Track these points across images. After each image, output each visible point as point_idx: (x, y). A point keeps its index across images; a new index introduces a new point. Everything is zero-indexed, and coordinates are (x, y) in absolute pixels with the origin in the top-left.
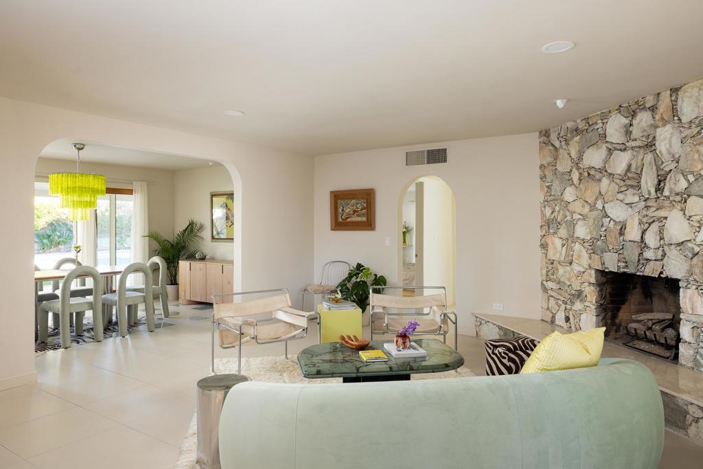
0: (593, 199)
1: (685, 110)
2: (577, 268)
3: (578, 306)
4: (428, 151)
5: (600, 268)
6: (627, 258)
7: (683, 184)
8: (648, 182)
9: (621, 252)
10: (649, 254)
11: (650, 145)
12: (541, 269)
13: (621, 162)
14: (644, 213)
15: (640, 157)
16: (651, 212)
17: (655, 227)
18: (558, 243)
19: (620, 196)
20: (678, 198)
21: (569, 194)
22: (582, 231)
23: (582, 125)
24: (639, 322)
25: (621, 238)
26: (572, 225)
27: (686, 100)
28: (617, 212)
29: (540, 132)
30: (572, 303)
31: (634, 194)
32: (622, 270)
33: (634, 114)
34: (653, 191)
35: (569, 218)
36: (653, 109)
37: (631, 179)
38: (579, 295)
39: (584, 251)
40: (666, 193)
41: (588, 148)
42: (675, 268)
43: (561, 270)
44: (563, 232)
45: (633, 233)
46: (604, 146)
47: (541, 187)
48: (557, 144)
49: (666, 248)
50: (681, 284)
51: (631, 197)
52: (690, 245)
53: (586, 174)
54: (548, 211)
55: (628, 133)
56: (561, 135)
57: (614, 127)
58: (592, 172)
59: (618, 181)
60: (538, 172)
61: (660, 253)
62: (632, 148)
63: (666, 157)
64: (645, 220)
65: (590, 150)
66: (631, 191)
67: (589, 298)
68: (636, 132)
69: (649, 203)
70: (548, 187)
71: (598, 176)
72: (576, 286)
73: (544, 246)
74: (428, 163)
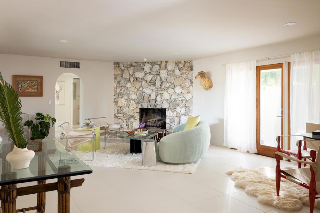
0: (139, 87)
1: (169, 67)
2: (131, 108)
3: (132, 120)
4: (71, 62)
5: (141, 107)
6: (151, 104)
7: (168, 85)
8: (158, 84)
9: (149, 102)
10: (157, 103)
11: (158, 74)
12: (114, 110)
13: (149, 78)
14: (156, 92)
15: (155, 77)
16: (159, 92)
17: (160, 95)
18: (123, 101)
19: (149, 87)
20: (167, 88)
21: (129, 85)
22: (134, 97)
23: (134, 64)
24: (150, 122)
25: (149, 99)
26: (129, 95)
27: (169, 65)
28: (148, 91)
29: (114, 63)
30: (129, 119)
31: (153, 87)
32: (149, 108)
33: (153, 65)
34: (159, 86)
35: (128, 93)
36: (160, 65)
37: (152, 83)
38: (133, 117)
39: (134, 103)
40: (163, 87)
41: (137, 71)
42: (165, 106)
43: (125, 110)
44: (126, 97)
45: (153, 97)
46: (144, 72)
47: (114, 82)
48: (123, 68)
49: (163, 101)
50: (166, 109)
51: (152, 87)
52: (169, 100)
53: (136, 79)
54: (118, 90)
55: (151, 70)
56: (125, 65)
57: (147, 68)
58: (138, 79)
59: (148, 83)
60: (113, 76)
61: (161, 102)
62: (153, 74)
63: (163, 78)
64: (157, 94)
65: (138, 72)
66: (152, 86)
67: (136, 117)
68: (154, 70)
69: (158, 89)
70: (118, 82)
71: (141, 80)
72: (131, 114)
73: (116, 102)
74: (71, 67)
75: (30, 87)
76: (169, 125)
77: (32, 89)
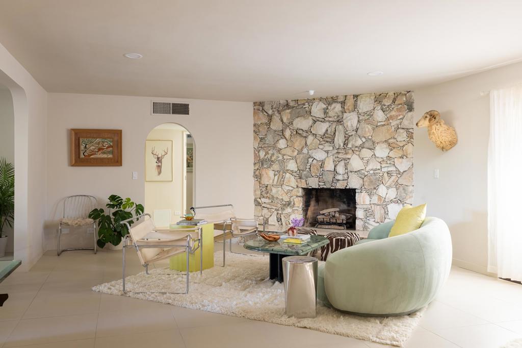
0: (300, 148)
1: (361, 107)
2: (286, 188)
3: (289, 210)
5: (305, 186)
6: (325, 180)
7: (359, 142)
8: (339, 140)
9: (321, 177)
10: (340, 177)
11: (339, 121)
12: (255, 191)
13: (321, 128)
14: (336, 156)
15: (334, 126)
16: (340, 156)
17: (342, 163)
18: (271, 173)
19: (321, 147)
20: (357, 149)
21: (282, 144)
22: (292, 166)
23: (292, 104)
24: (323, 214)
25: (321, 169)
26: (283, 162)
27: (362, 102)
28: (319, 155)
29: (254, 103)
30: (283, 209)
31: (330, 146)
32: (321, 187)
33: (330, 104)
34: (342, 145)
35: (281, 158)
36: (343, 103)
37: (329, 138)
38: (288, 204)
39: (292, 178)
40: (350, 146)
41: (297, 117)
42: (354, 183)
43: (274, 190)
44: (276, 167)
45: (329, 166)
46: (310, 118)
47: (255, 138)
48: (270, 112)
49: (350, 174)
50: (357, 191)
51: (328, 147)
52: (363, 171)
53: (295, 132)
54: (262, 154)
55: (325, 113)
56: (274, 107)
57: (317, 109)
58: (301, 132)
59: (319, 138)
60: (252, 128)
61: (346, 176)
62: (329, 121)
63: (350, 128)
64: (336, 159)
65: (299, 119)
66: (327, 144)
67: (297, 205)
68: (331, 113)
69: (340, 151)
70: (261, 139)
71: (305, 134)
72: (286, 199)
73: (258, 177)
74: (173, 113)
75: (100, 149)
76: (362, 223)
77: (104, 153)
